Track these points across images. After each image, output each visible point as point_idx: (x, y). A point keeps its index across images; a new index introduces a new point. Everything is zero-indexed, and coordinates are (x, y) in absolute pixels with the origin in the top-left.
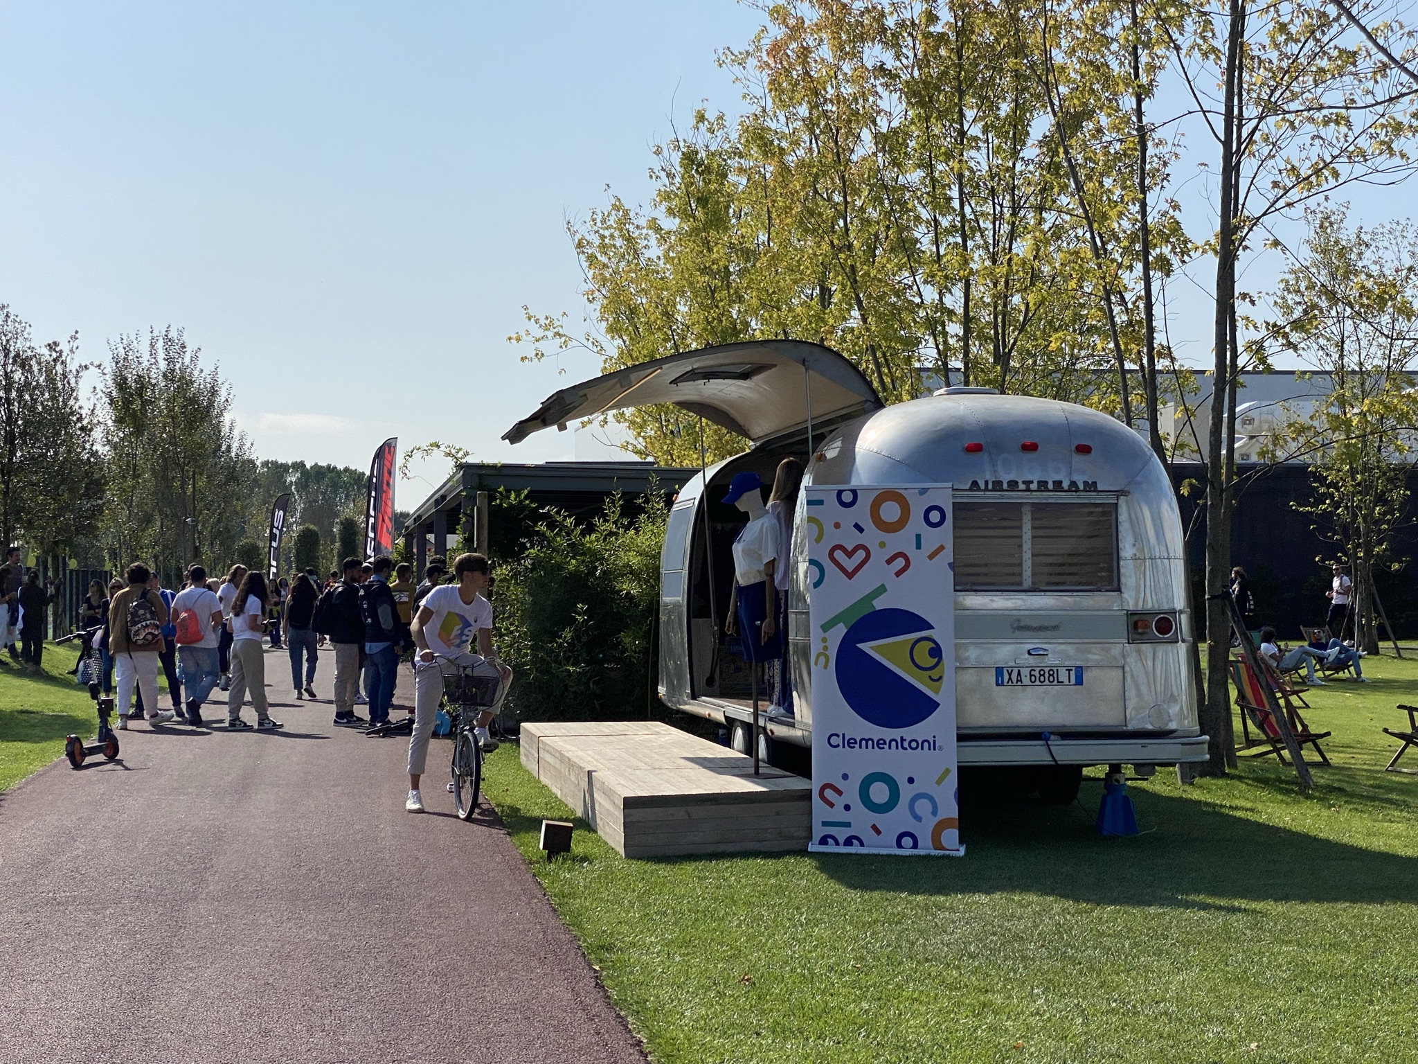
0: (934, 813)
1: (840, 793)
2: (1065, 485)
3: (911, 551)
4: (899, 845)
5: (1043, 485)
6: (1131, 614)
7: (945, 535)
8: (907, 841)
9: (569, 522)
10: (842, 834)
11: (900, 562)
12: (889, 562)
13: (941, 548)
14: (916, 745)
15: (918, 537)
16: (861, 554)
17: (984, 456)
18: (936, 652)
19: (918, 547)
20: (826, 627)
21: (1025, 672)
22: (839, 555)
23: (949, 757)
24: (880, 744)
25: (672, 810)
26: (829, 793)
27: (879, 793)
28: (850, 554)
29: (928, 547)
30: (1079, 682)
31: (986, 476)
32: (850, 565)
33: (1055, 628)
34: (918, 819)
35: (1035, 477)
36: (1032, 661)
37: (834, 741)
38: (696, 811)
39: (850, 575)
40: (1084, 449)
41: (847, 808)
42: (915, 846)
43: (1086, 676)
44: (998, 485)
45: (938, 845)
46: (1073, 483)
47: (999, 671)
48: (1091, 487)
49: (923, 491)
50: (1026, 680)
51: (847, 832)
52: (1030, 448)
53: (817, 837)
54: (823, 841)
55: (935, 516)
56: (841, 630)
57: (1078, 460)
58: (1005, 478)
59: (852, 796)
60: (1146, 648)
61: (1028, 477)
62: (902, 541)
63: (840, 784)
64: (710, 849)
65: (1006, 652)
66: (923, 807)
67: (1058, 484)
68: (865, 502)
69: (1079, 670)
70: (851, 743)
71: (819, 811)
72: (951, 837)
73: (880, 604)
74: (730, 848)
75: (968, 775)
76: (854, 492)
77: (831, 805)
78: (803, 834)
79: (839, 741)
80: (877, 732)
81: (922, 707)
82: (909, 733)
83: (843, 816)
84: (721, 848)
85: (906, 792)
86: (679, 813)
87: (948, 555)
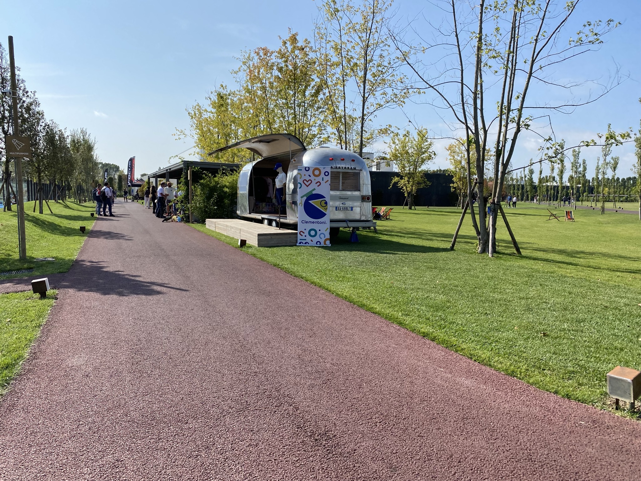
0: (325, 237)
1: (304, 233)
2: (350, 168)
3: (321, 181)
4: (317, 244)
5: (345, 168)
6: (362, 196)
7: (328, 178)
8: (318, 243)
9: (210, 175)
10: (304, 242)
11: (319, 184)
12: (316, 183)
13: (328, 181)
14: (321, 223)
15: (323, 178)
16: (310, 182)
17: (333, 161)
18: (326, 203)
19: (323, 180)
20: (302, 197)
21: (341, 208)
22: (305, 182)
23: (328, 225)
24: (313, 222)
25: (268, 237)
26: (301, 233)
27: (313, 233)
28: (307, 182)
29: (325, 180)
30: (352, 210)
31: (334, 166)
32: (307, 184)
33: (348, 198)
34: (321, 238)
35: (344, 166)
36: (343, 205)
37: (303, 222)
38: (273, 237)
39: (307, 186)
40: (353, 161)
41: (305, 236)
42: (320, 244)
43: (354, 209)
44: (336, 168)
45: (325, 244)
46: (351, 168)
47: (336, 207)
48: (355, 169)
49: (324, 168)
50: (342, 210)
51: (305, 241)
52: (343, 160)
53: (298, 242)
54: (300, 243)
55: (327, 174)
56: (305, 198)
57: (352, 163)
58: (338, 166)
59: (306, 233)
60: (364, 203)
61: (342, 166)
62: (319, 179)
63: (304, 231)
64: (276, 245)
65: (338, 204)
66: (322, 236)
67: (348, 168)
68: (311, 170)
69: (352, 208)
70: (307, 222)
71: (299, 237)
72: (328, 242)
73: (314, 192)
74: (280, 245)
75: (332, 229)
76: (309, 168)
77: (302, 235)
78: (295, 242)
79: (304, 222)
80: (313, 220)
81: (323, 215)
82: (319, 220)
83: (305, 238)
84: (278, 245)
85: (319, 233)
86: (269, 237)
87: (329, 182)
